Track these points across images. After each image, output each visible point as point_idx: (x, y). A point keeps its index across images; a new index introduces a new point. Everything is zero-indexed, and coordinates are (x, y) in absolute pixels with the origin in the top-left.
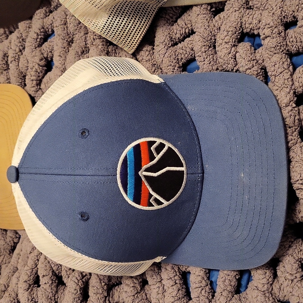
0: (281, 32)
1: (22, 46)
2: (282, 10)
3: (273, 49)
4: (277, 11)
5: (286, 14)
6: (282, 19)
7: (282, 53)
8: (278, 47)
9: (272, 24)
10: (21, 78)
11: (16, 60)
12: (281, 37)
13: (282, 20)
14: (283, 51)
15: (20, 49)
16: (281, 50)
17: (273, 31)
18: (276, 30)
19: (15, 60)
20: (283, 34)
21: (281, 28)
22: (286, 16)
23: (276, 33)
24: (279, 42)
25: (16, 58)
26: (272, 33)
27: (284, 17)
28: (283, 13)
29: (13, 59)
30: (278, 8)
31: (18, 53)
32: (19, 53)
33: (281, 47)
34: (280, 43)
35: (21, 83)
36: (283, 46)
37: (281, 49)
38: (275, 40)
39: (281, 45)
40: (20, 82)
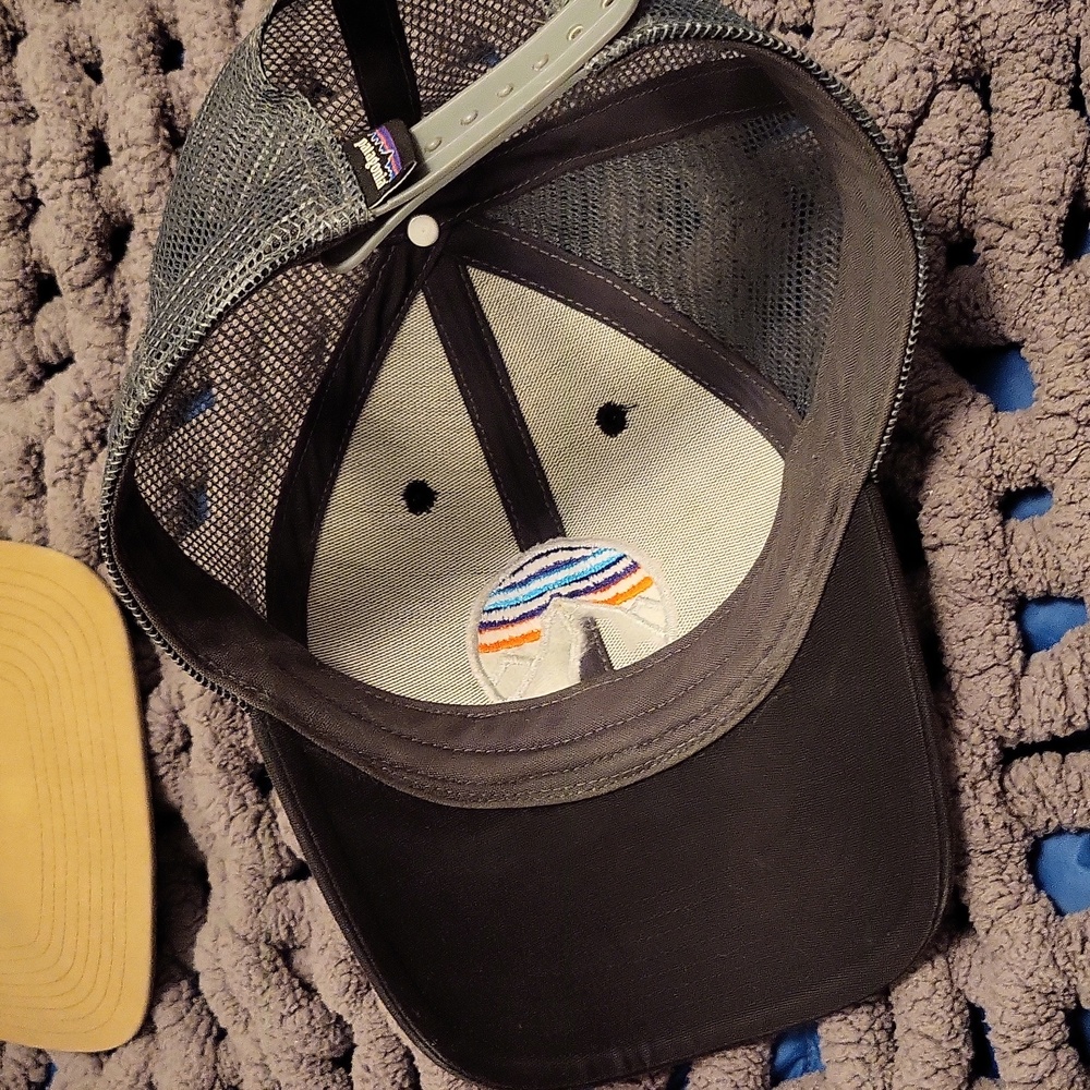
0: (990, 533)
1: (92, 429)
2: (992, 456)
3: (964, 586)
4: (976, 460)
5: (1005, 467)
6: (992, 484)
7: (995, 600)
8: (983, 582)
9: (960, 507)
10: (87, 536)
11: (72, 476)
12: (991, 548)
13: (994, 489)
14: (997, 592)
15: (85, 439)
16: (991, 591)
17: (964, 528)
18: (975, 527)
19: (68, 479)
20: (997, 539)
21: (992, 520)
22: (1005, 476)
23: (977, 538)
24: (986, 565)
25: (73, 470)
26: (961, 535)
27: (999, 477)
28: (996, 466)
29: (61, 474)
30: (980, 449)
31: (81, 456)
32: (85, 455)
33: (991, 579)
34: (989, 568)
35: (87, 548)
36: (999, 578)
37: (990, 586)
38: (971, 556)
39: (992, 575)
40: (85, 546)
